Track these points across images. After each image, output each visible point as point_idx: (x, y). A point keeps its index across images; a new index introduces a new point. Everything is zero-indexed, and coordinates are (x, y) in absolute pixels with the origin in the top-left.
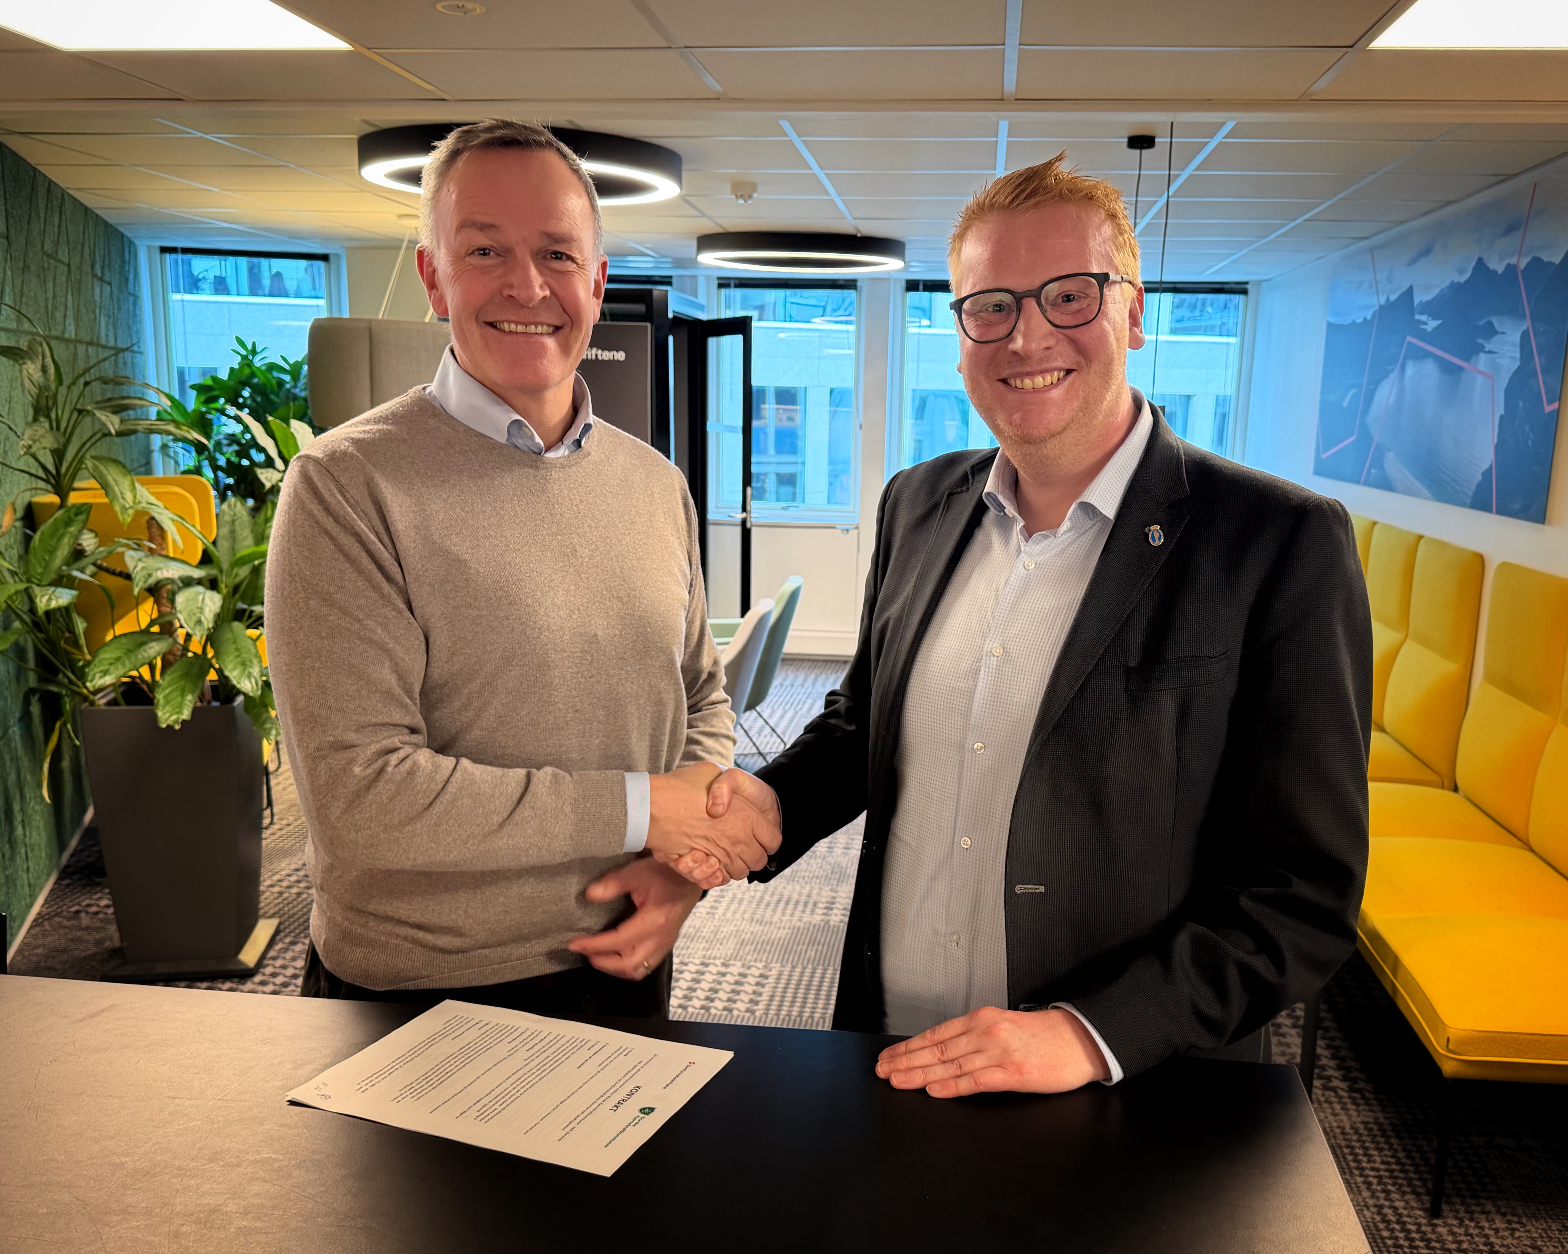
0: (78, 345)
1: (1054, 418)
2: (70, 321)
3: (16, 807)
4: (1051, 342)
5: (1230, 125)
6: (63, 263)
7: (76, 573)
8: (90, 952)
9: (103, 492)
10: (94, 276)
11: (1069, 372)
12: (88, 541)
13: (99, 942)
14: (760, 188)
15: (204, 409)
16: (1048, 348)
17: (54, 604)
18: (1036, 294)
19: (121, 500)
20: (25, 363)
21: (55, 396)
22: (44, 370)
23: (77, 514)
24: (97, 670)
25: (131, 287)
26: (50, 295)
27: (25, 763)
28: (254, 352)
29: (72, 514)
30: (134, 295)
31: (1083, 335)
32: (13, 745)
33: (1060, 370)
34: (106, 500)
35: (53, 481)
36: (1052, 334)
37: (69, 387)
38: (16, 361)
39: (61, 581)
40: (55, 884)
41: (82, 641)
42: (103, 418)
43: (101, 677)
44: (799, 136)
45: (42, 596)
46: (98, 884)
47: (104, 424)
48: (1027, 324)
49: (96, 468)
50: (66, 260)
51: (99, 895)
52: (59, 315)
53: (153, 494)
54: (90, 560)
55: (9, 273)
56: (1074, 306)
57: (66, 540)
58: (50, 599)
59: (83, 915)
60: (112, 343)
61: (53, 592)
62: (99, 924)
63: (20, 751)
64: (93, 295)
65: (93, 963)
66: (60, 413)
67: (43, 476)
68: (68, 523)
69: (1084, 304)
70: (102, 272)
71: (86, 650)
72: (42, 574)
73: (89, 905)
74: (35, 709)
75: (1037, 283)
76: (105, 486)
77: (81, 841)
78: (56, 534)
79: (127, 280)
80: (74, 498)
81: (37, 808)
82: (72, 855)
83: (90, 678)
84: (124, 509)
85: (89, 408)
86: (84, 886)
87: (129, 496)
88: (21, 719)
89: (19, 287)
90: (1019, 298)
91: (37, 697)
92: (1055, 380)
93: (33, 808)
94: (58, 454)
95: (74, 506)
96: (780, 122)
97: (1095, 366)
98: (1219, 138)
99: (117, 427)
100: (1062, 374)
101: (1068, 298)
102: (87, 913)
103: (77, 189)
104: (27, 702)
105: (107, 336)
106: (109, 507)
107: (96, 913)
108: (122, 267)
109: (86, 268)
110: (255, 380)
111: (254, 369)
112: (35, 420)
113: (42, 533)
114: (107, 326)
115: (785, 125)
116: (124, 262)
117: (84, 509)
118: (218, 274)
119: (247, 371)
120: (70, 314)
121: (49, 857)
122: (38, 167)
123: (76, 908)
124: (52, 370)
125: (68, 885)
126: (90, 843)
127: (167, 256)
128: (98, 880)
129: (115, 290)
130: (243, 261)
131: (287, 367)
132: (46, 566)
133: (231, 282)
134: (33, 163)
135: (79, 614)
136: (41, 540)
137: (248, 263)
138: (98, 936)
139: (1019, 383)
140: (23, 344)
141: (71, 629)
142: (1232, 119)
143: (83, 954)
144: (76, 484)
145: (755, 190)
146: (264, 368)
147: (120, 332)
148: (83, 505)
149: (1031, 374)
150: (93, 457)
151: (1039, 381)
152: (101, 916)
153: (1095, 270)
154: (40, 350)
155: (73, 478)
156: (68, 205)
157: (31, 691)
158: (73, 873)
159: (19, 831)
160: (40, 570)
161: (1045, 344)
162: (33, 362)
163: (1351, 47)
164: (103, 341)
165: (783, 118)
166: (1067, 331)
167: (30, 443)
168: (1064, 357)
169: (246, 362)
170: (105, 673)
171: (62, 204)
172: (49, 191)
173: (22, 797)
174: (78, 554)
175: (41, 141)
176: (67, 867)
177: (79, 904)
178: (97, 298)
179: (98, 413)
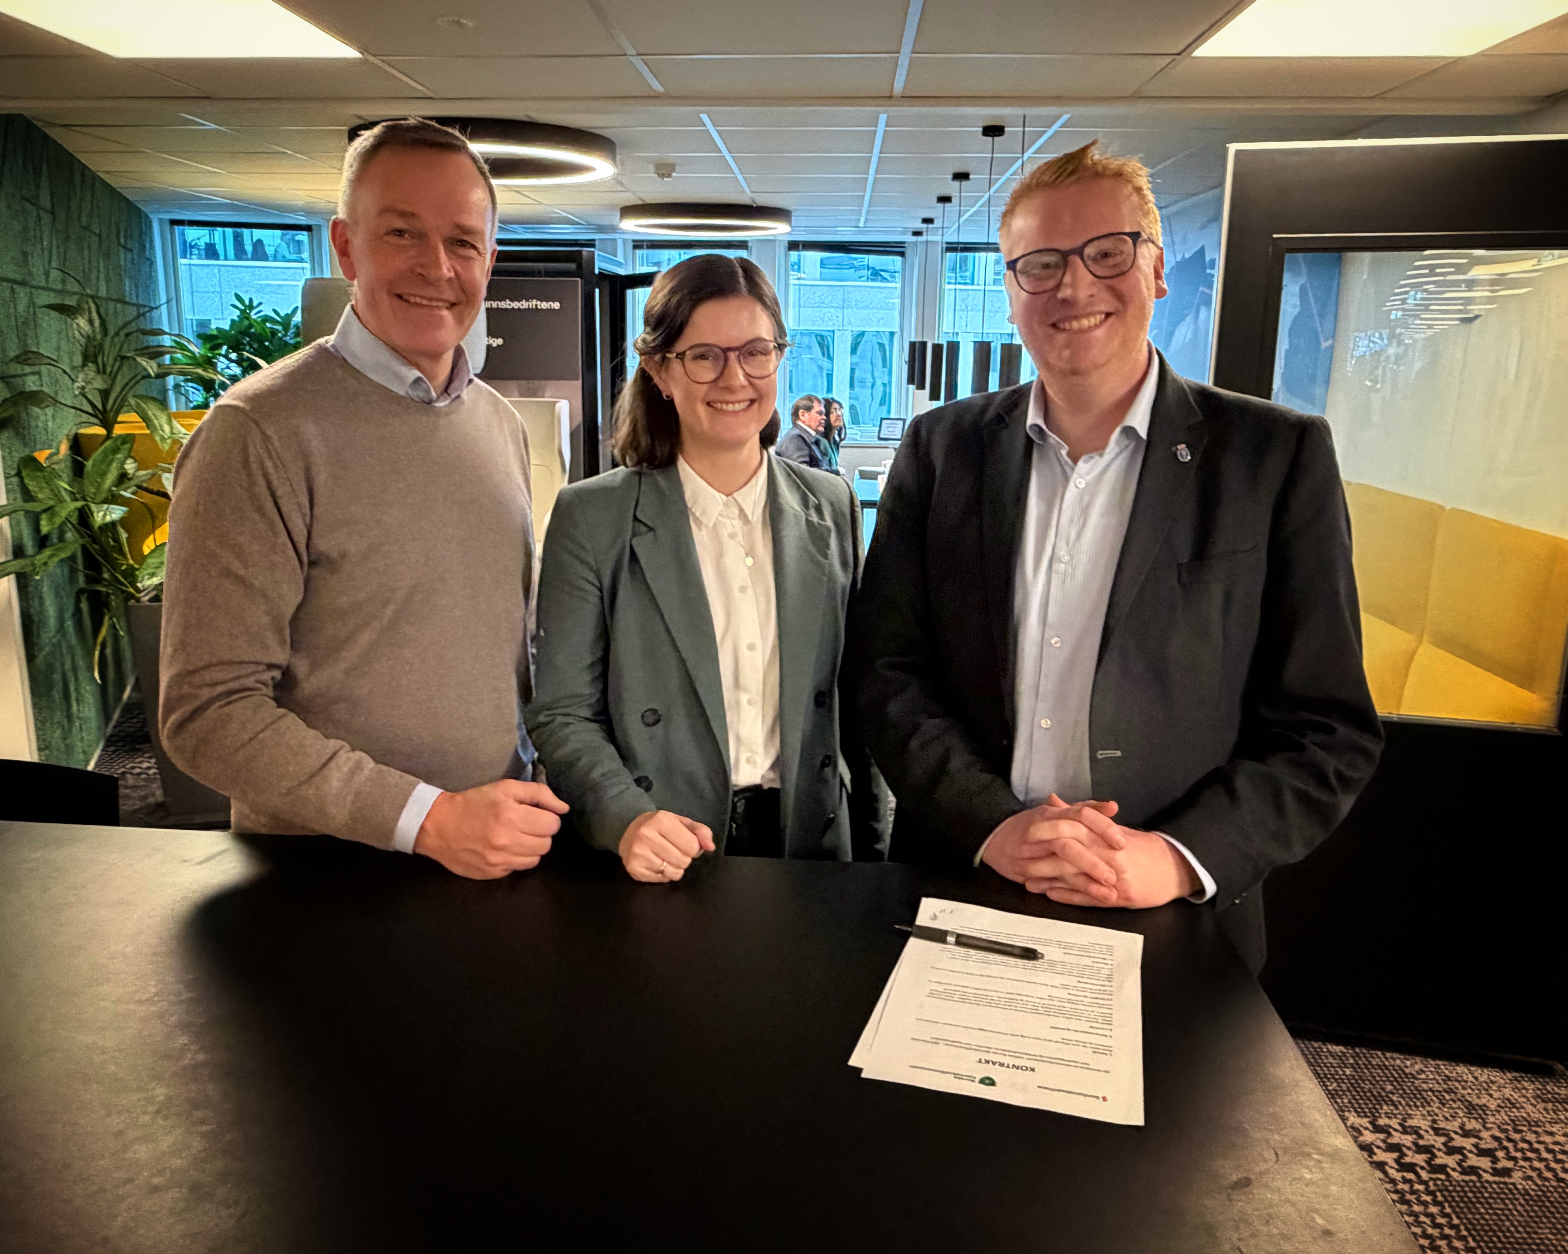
0: (109, 303)
1: (1097, 354)
2: (102, 283)
3: (72, 688)
4: (1094, 291)
5: (1065, 117)
6: (95, 234)
7: (123, 493)
8: (136, 807)
9: (144, 424)
10: (119, 244)
11: (1108, 315)
12: (130, 466)
13: (144, 798)
14: (677, 168)
15: (210, 355)
16: (1091, 296)
17: (108, 519)
18: (1079, 251)
19: (161, 432)
20: (76, 318)
21: (101, 346)
22: (91, 322)
23: (123, 443)
24: (145, 572)
25: (147, 253)
26: (86, 260)
27: (79, 651)
28: (251, 307)
29: (119, 443)
30: (148, 260)
31: (1119, 284)
32: (68, 637)
33: (1101, 313)
34: (148, 432)
35: (101, 417)
36: (1094, 283)
37: (113, 338)
38: (69, 316)
39: (113, 499)
40: (103, 750)
41: (126, 549)
42: (144, 363)
43: (149, 579)
44: (714, 126)
45: (98, 512)
46: (139, 750)
47: (146, 369)
48: (1074, 276)
49: (138, 405)
50: (98, 232)
51: (140, 759)
52: (93, 277)
53: (182, 425)
54: (133, 483)
55: (55, 243)
56: (1111, 261)
57: (114, 465)
58: (105, 515)
59: (128, 776)
60: (134, 301)
61: (107, 509)
62: (142, 783)
63: (74, 641)
64: (119, 260)
65: (141, 816)
66: (105, 359)
67: (90, 410)
68: (116, 450)
69: (1119, 259)
70: (125, 241)
71: (129, 556)
72: (95, 494)
73: (133, 768)
74: (84, 605)
75: (1079, 242)
76: (146, 419)
77: (122, 715)
78: (106, 460)
79: (144, 247)
80: (118, 430)
81: (88, 688)
82: (115, 727)
83: (140, 579)
84: (163, 439)
85: (129, 355)
86: (127, 752)
87: (167, 428)
88: (73, 615)
89: (62, 254)
90: (1065, 255)
91: (86, 595)
92: (1098, 322)
93: (85, 689)
94: (105, 394)
95: (120, 436)
96: (702, 115)
97: (1131, 311)
98: (1055, 127)
99: (155, 370)
100: (1103, 316)
101: (1105, 255)
102: (131, 774)
103: (107, 172)
104: (78, 601)
105: (131, 294)
106: (150, 437)
107: (139, 774)
108: (140, 237)
109: (114, 237)
110: (253, 330)
111: (252, 321)
112: (84, 365)
113: (95, 460)
114: (130, 286)
115: (704, 117)
116: (141, 232)
117: (128, 439)
118: (208, 241)
119: (246, 322)
120: (102, 275)
121: (99, 728)
122: (75, 154)
123: (123, 770)
124: (97, 323)
125: (115, 751)
126: (129, 716)
127: (176, 227)
128: (138, 747)
129: (135, 257)
130: (229, 231)
131: (279, 319)
132: (99, 487)
133: (219, 248)
134: (70, 150)
135: (123, 528)
136: (93, 465)
137: (234, 232)
138: (142, 793)
139: (1067, 325)
140: (71, 301)
141: (117, 539)
142: (1066, 113)
143: (132, 808)
144: (120, 419)
145: (674, 170)
146: (259, 320)
147: (140, 290)
148: (128, 435)
149: (1077, 318)
150: (135, 396)
151: (1085, 323)
152: (143, 776)
153: (1128, 230)
154: (86, 307)
155: (118, 413)
156: (98, 185)
157: (81, 591)
158: (118, 741)
159: (75, 707)
160: (93, 490)
161: (1089, 292)
162: (83, 317)
163: (1178, 54)
164: (128, 300)
165: (703, 112)
166: (1109, 282)
167: (83, 384)
168: (1106, 303)
169: (244, 317)
170: (153, 575)
171: (93, 184)
172: (83, 174)
173: (77, 679)
174: (123, 477)
175: (79, 132)
176: (111, 736)
177: (124, 767)
178: (122, 263)
179: (139, 359)
